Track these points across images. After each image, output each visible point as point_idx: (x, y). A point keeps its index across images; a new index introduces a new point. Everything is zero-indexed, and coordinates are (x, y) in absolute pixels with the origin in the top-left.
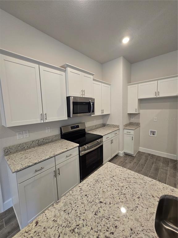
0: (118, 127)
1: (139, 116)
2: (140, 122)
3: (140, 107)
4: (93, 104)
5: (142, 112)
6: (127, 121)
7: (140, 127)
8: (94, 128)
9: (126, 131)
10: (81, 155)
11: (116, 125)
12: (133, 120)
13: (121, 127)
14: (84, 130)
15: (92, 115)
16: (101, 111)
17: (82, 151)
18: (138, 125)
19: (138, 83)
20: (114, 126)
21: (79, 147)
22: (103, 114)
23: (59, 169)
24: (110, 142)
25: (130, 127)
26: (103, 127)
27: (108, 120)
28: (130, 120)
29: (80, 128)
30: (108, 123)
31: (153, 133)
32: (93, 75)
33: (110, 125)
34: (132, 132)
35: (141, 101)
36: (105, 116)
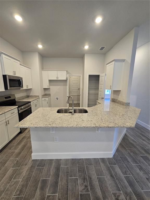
0: (38, 96)
1: (50, 90)
2: (51, 94)
3: (50, 85)
4: (22, 81)
5: (51, 87)
6: (43, 93)
7: (51, 96)
8: (21, 98)
9: (43, 99)
10: (20, 113)
11: (37, 96)
12: (47, 92)
13: (40, 97)
14: (15, 100)
15: (21, 89)
16: (26, 87)
17: (21, 110)
18: (49, 95)
19: (48, 71)
20: (36, 96)
21: (18, 108)
22: (28, 88)
23: (8, 121)
24: (35, 106)
25: (46, 96)
26: (27, 97)
27: (30, 93)
28: (45, 92)
29: (12, 98)
30: (30, 95)
31: (57, 99)
32: (19, 61)
33: (32, 96)
34: (47, 99)
35: (50, 81)
36: (28, 90)
